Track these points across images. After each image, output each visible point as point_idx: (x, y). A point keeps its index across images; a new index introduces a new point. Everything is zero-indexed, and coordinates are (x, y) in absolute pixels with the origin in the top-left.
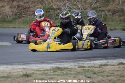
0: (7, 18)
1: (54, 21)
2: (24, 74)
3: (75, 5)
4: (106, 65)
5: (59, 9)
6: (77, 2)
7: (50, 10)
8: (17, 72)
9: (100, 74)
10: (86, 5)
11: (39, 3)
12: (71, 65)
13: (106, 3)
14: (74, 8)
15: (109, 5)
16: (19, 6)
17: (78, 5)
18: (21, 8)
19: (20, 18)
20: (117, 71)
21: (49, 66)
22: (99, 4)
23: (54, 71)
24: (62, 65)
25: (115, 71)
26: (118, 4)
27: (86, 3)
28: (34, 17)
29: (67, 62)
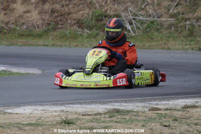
0: (34, 30)
2: (63, 120)
3: (143, 9)
4: (194, 107)
5: (117, 16)
6: (147, 4)
7: (102, 17)
8: (52, 116)
9: (184, 122)
10: (161, 10)
11: (86, 7)
12: (138, 107)
13: (193, 8)
14: (142, 15)
15: (198, 10)
16: (53, 11)
17: (148, 9)
18: (56, 14)
19: (55, 29)
21: (102, 108)
22: (182, 8)
23: (110, 115)
24: (123, 106)
27: (160, 7)
28: (77, 28)
29: (131, 101)
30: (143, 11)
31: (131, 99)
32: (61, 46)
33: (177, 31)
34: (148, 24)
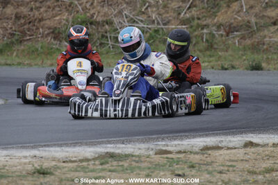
2: (35, 169)
3: (144, 13)
4: (218, 148)
5: (107, 23)
6: (148, 6)
7: (86, 24)
8: (20, 164)
9: (203, 169)
10: (168, 13)
11: (64, 10)
12: (140, 149)
13: (212, 10)
14: (142, 21)
15: (219, 14)
16: (18, 17)
17: (150, 13)
18: (22, 21)
19: (21, 42)
20: (242, 160)
21: (90, 152)
22: (197, 11)
23: (102, 161)
24: (119, 148)
25: (237, 161)
26: (239, 12)
27: (167, 9)
28: (52, 40)
29: (130, 142)
30: (143, 15)
31: (130, 138)
32: (30, 65)
34: (151, 34)
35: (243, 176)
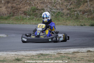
0: (3, 16)
1: (39, 19)
2: (16, 58)
3: (55, 6)
4: (78, 52)
5: (42, 10)
6: (56, 4)
8: (11, 57)
9: (73, 59)
10: (63, 6)
11: (28, 5)
12: (51, 52)
13: (78, 6)
14: (54, 9)
15: (80, 7)
16: (12, 7)
17: (57, 6)
18: (14, 9)
19: (13, 16)
20: (86, 57)
21: (35, 53)
22: (73, 6)
23: (39, 56)
24: (45, 52)
25: (84, 57)
26: (87, 6)
27: (63, 5)
28: (24, 15)
29: (48, 50)
30: (55, 7)
31: (48, 49)
32: (16, 24)
33: (71, 16)
34: (57, 13)
35: (86, 62)
